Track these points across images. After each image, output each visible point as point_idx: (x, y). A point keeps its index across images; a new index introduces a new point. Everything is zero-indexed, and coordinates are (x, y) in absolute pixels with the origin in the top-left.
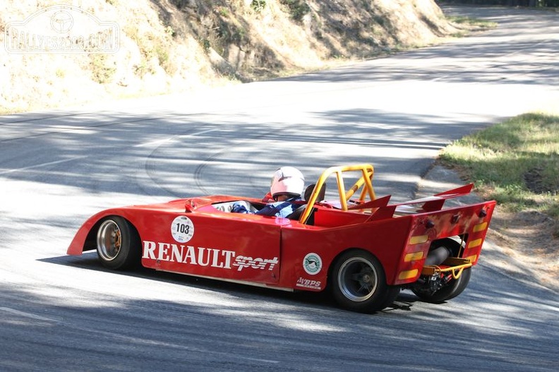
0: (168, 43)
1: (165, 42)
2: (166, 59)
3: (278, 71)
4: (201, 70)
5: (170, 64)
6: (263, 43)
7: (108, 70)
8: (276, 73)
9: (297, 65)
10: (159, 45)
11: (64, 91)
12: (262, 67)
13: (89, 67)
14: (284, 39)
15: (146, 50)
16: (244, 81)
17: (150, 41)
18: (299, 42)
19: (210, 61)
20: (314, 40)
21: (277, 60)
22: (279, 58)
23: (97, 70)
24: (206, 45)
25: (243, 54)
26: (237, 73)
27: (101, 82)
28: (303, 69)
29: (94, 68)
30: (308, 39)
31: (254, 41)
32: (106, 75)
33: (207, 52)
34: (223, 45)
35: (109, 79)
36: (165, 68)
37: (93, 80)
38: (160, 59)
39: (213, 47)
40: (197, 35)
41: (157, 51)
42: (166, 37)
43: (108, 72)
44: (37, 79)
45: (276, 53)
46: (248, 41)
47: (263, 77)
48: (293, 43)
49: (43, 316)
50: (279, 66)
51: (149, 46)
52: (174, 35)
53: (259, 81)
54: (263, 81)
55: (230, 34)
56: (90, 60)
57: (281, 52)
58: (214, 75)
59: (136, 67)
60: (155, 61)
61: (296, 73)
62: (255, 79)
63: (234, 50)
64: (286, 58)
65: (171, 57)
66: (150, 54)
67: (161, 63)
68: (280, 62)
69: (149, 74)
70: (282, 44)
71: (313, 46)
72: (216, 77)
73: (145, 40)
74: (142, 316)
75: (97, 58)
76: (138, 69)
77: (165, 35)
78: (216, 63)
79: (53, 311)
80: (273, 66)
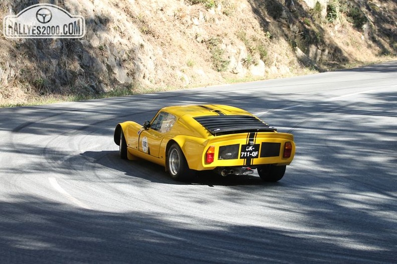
0: (267, 43)
1: (264, 42)
2: (265, 55)
3: (345, 64)
4: (290, 63)
5: (268, 58)
6: (334, 43)
7: (224, 62)
8: (343, 66)
9: (358, 60)
10: (261, 44)
11: (192, 77)
12: (333, 61)
13: (210, 60)
14: (349, 41)
15: (251, 48)
16: (321, 71)
17: (254, 42)
18: (360, 44)
19: (296, 56)
20: (371, 42)
21: (344, 56)
22: (346, 55)
23: (216, 62)
24: (294, 45)
25: (319, 51)
26: (316, 65)
27: (219, 71)
28: (362, 63)
29: (214, 61)
30: (366, 42)
31: (328, 42)
32: (223, 66)
33: (294, 50)
34: (306, 45)
35: (225, 68)
36: (265, 62)
37: (213, 69)
38: (261, 55)
39: (299, 47)
40: (288, 38)
41: (259, 49)
42: (265, 39)
43: (224, 64)
44: (173, 68)
45: (343, 51)
46: (323, 43)
47: (334, 68)
48: (355, 44)
49: (177, 236)
50: (345, 60)
51: (254, 45)
52: (271, 38)
53: (332, 71)
54: (334, 71)
55: (311, 38)
56: (211, 55)
57: (347, 50)
58: (299, 67)
59: (244, 60)
60: (257, 56)
61: (357, 66)
62: (328, 70)
63: (313, 49)
64: (350, 55)
65: (269, 53)
66: (254, 51)
67: (261, 58)
68: (346, 57)
69: (253, 65)
70: (348, 45)
71: (369, 46)
72: (300, 68)
73: (250, 41)
74: (247, 238)
75: (216, 53)
76: (245, 61)
77: (264, 38)
78: (300, 57)
79: (185, 233)
80: (341, 60)
